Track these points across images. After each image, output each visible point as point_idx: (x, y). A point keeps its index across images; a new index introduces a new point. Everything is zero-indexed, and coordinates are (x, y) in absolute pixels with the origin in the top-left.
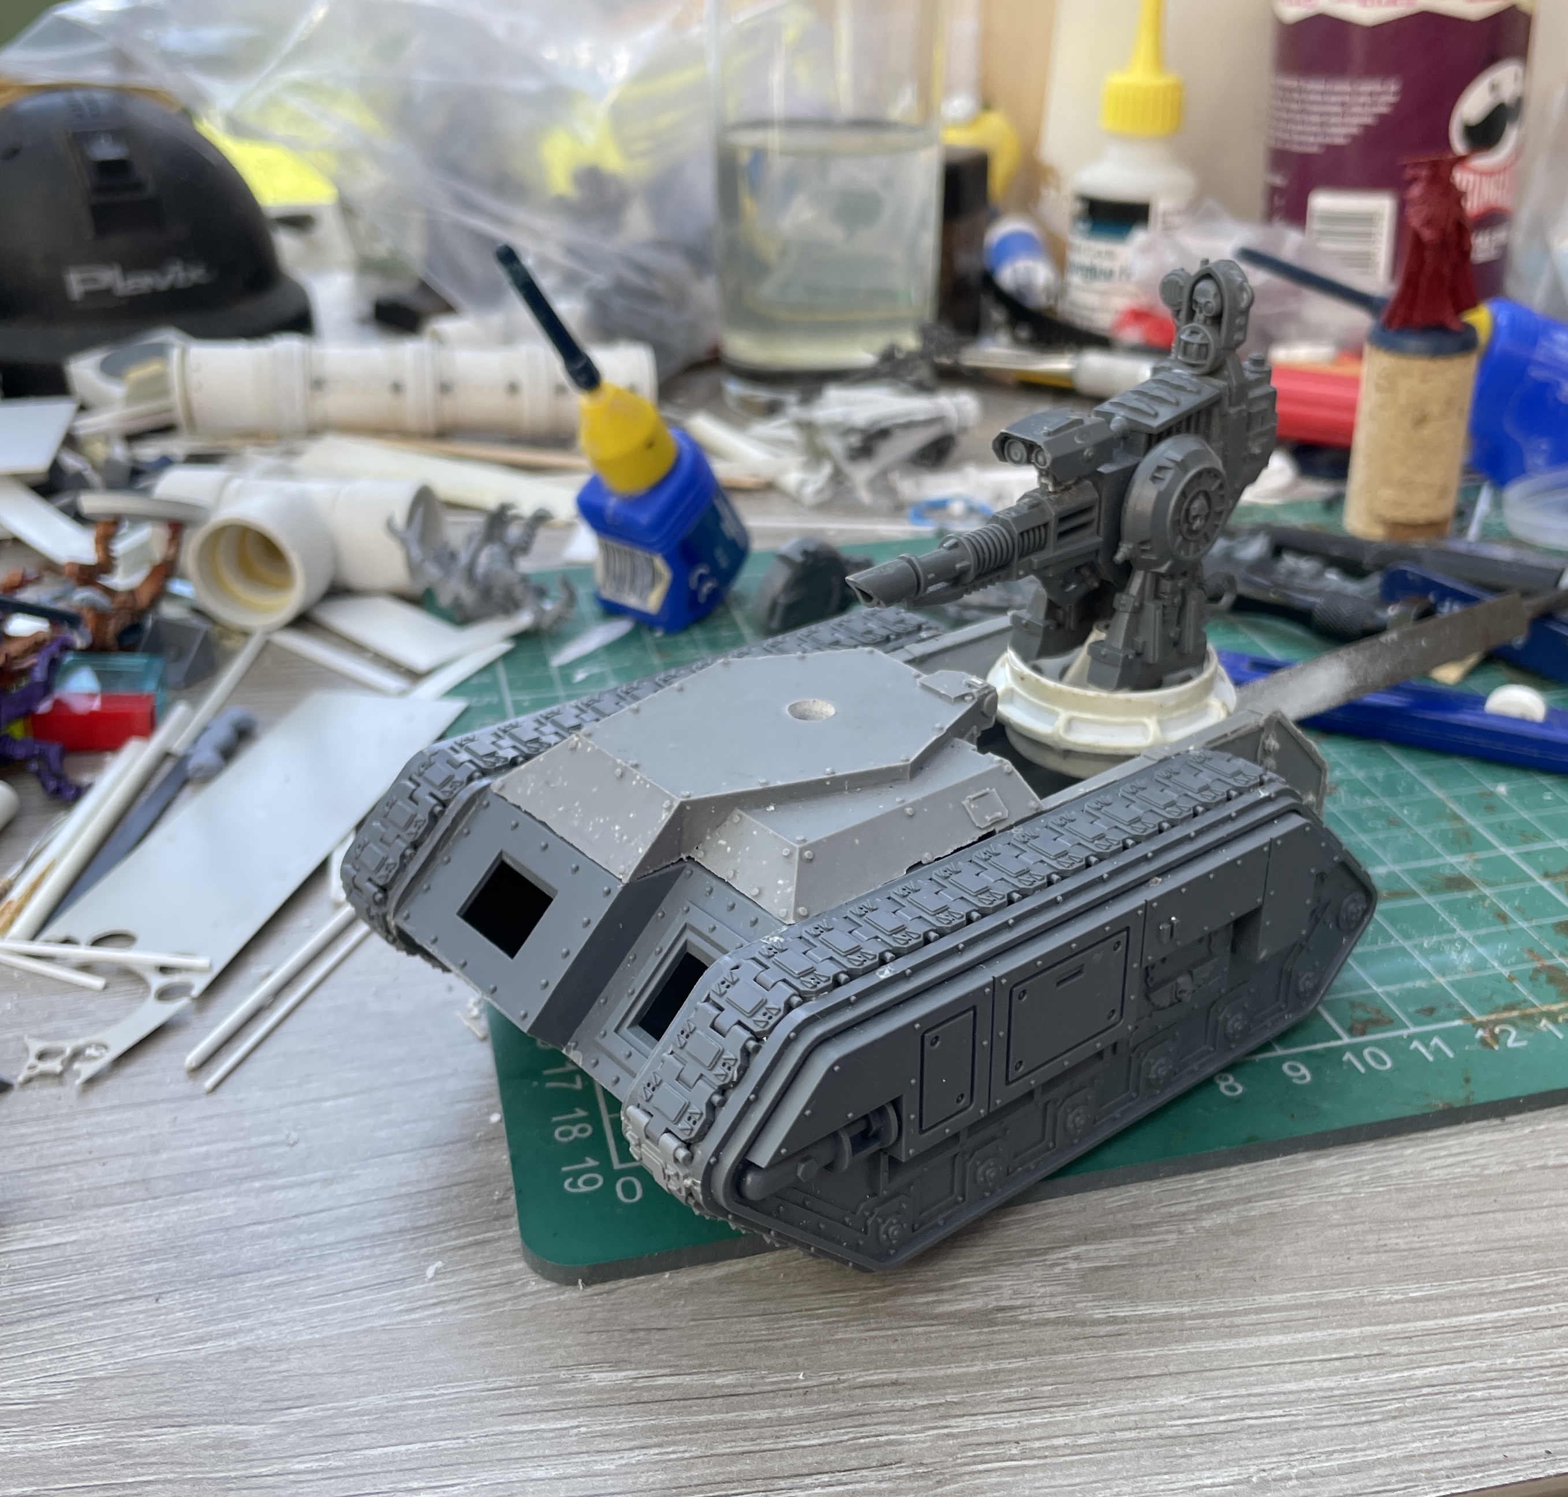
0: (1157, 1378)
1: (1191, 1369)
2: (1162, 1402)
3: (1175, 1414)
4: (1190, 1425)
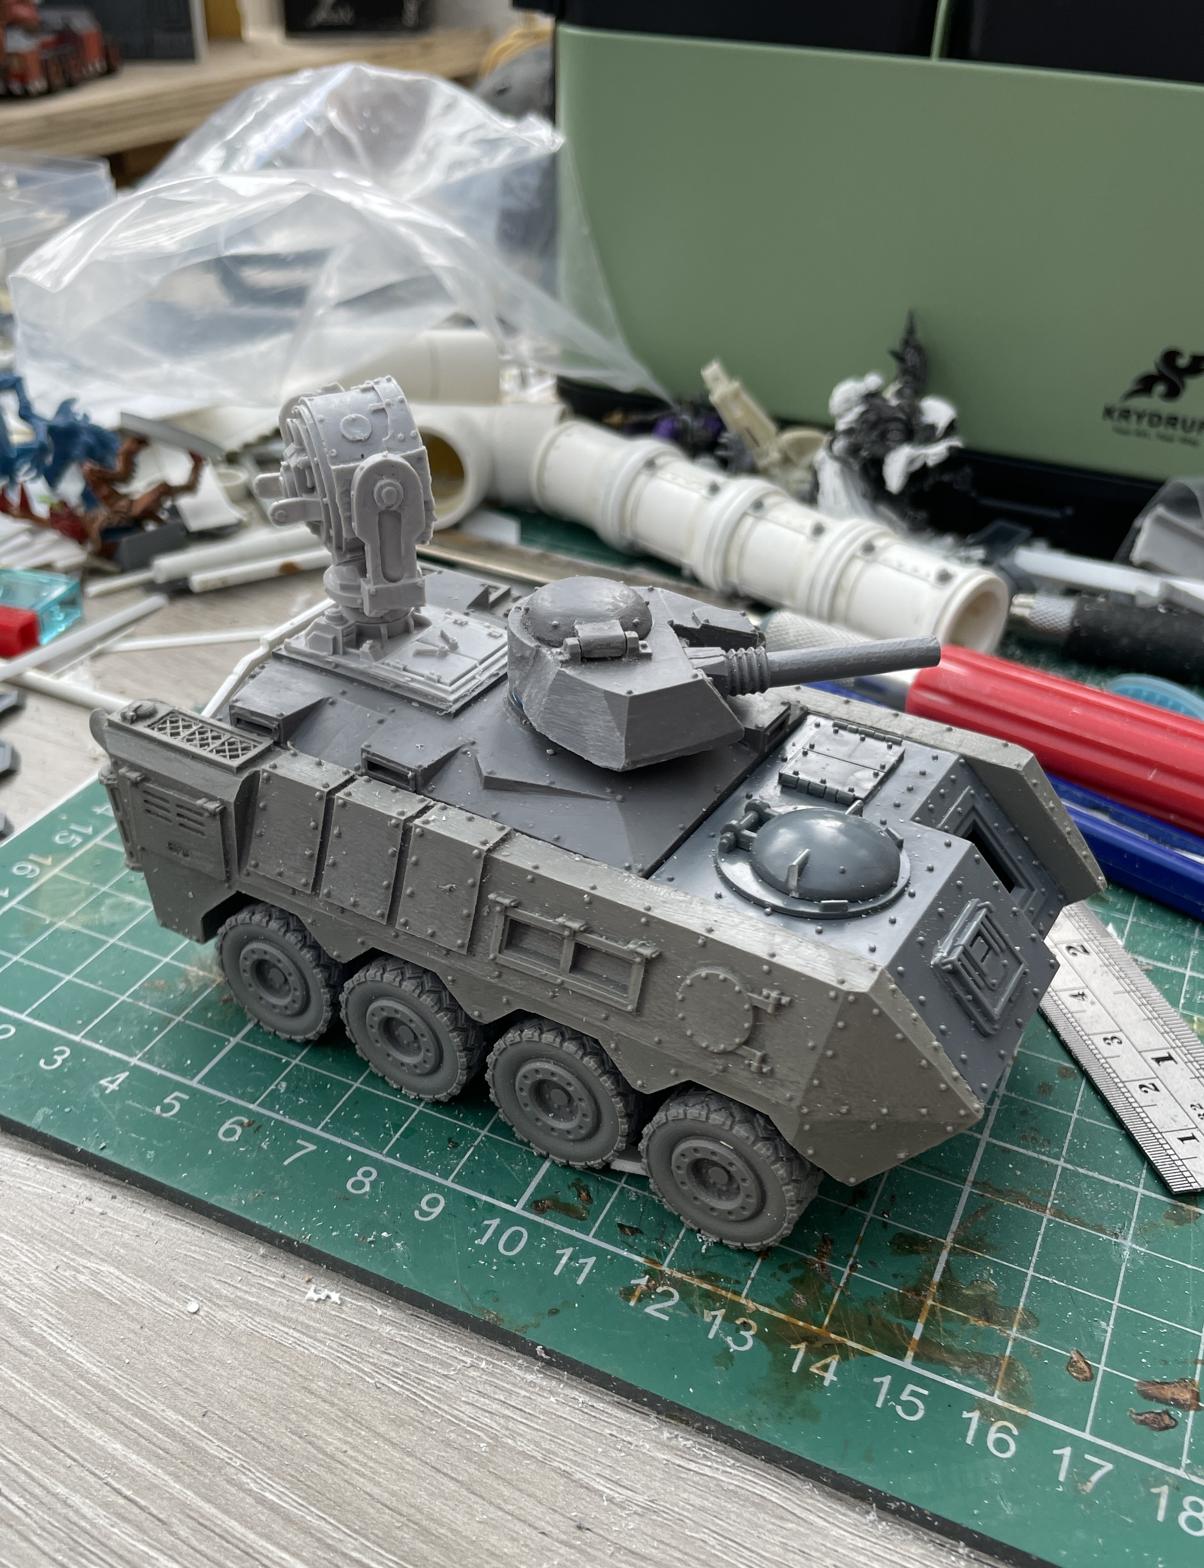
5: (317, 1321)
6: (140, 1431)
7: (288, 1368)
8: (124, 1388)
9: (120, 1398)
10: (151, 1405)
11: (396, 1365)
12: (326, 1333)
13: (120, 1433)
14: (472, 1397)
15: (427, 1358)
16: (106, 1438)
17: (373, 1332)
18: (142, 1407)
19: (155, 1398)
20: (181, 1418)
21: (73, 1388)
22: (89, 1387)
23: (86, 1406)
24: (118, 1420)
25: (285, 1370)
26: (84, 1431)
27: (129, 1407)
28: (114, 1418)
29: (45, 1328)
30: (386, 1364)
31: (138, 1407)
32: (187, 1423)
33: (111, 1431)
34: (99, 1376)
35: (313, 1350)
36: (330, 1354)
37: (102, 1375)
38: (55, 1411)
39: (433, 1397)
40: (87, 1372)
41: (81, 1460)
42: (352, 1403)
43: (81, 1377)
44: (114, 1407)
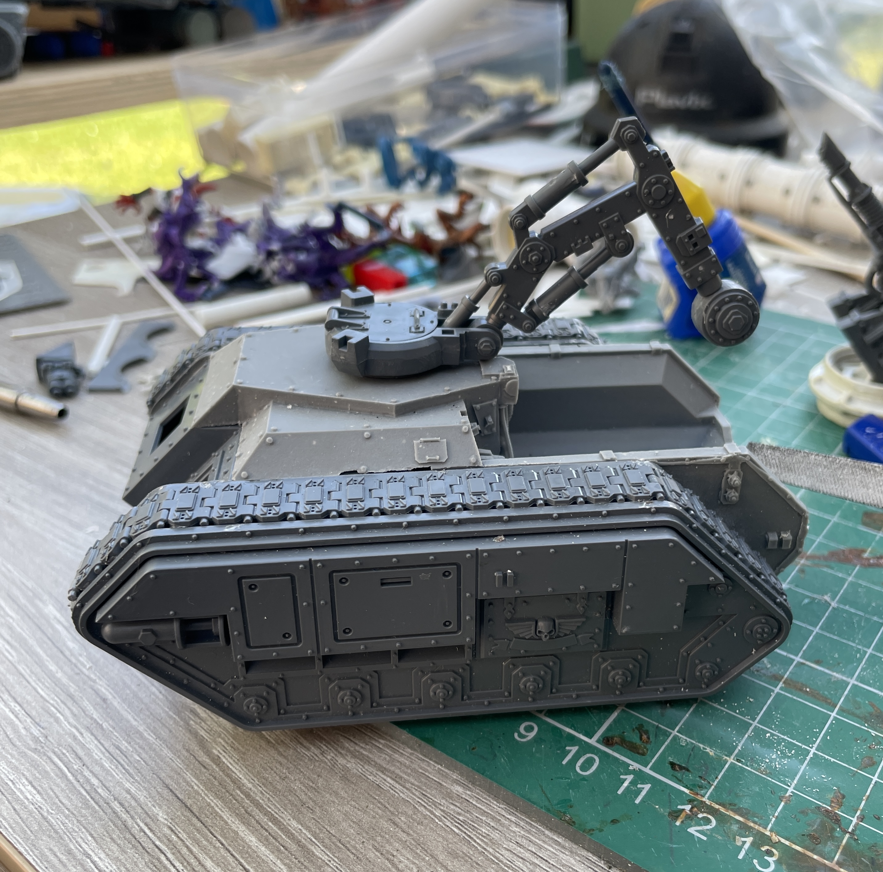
0: (175, 799)
1: (194, 811)
2: (156, 810)
3: (148, 820)
4: (142, 830)
5: (409, 775)
6: (271, 831)
7: (382, 804)
8: (266, 800)
9: (262, 806)
10: (281, 814)
11: (459, 814)
12: (413, 784)
13: (257, 830)
14: (512, 846)
15: (484, 813)
16: (247, 832)
17: (447, 788)
18: (275, 815)
19: (285, 809)
20: (300, 827)
21: (232, 795)
22: (242, 796)
23: (238, 809)
24: (257, 822)
25: (379, 805)
26: (233, 825)
27: (267, 813)
28: (255, 819)
29: (221, 751)
30: (452, 812)
31: (272, 815)
32: (304, 831)
33: (251, 828)
34: (251, 789)
35: (401, 795)
36: (413, 799)
37: (253, 789)
38: (216, 809)
39: (482, 841)
40: (243, 785)
41: (226, 845)
42: (423, 836)
43: (239, 788)
44: (256, 812)
